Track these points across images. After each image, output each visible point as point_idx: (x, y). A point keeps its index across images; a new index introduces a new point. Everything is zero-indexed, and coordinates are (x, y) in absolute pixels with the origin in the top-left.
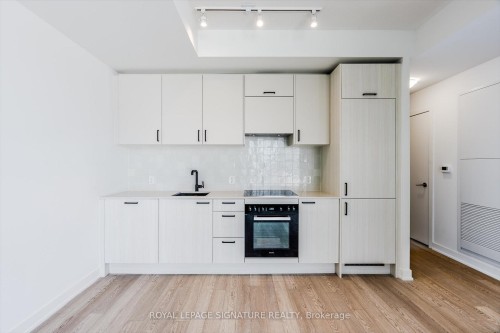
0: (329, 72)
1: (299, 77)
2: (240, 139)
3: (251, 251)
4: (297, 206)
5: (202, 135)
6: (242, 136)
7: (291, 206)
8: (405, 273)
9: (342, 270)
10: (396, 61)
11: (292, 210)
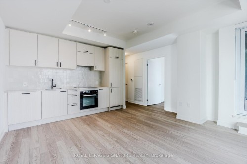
0: (105, 48)
1: (96, 47)
2: (75, 67)
3: (82, 108)
4: (97, 91)
5: (59, 64)
6: (76, 66)
7: (96, 91)
8: (125, 107)
9: (110, 109)
10: (122, 49)
11: (96, 92)
